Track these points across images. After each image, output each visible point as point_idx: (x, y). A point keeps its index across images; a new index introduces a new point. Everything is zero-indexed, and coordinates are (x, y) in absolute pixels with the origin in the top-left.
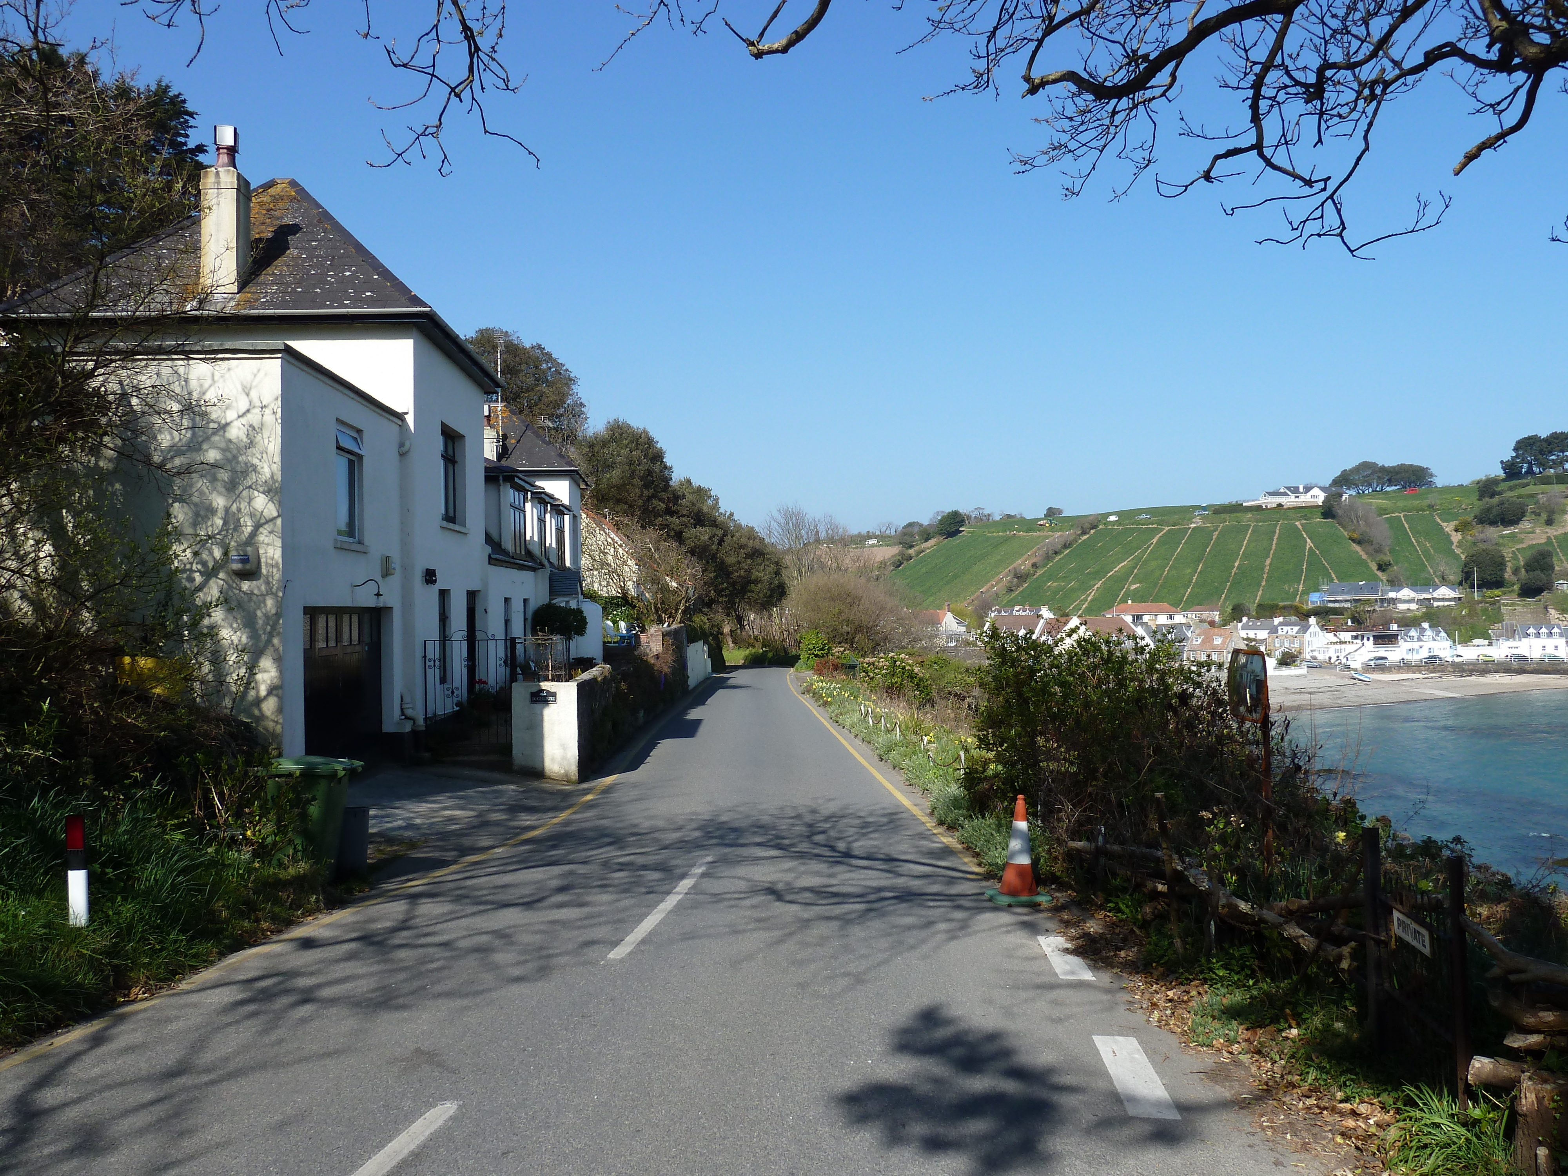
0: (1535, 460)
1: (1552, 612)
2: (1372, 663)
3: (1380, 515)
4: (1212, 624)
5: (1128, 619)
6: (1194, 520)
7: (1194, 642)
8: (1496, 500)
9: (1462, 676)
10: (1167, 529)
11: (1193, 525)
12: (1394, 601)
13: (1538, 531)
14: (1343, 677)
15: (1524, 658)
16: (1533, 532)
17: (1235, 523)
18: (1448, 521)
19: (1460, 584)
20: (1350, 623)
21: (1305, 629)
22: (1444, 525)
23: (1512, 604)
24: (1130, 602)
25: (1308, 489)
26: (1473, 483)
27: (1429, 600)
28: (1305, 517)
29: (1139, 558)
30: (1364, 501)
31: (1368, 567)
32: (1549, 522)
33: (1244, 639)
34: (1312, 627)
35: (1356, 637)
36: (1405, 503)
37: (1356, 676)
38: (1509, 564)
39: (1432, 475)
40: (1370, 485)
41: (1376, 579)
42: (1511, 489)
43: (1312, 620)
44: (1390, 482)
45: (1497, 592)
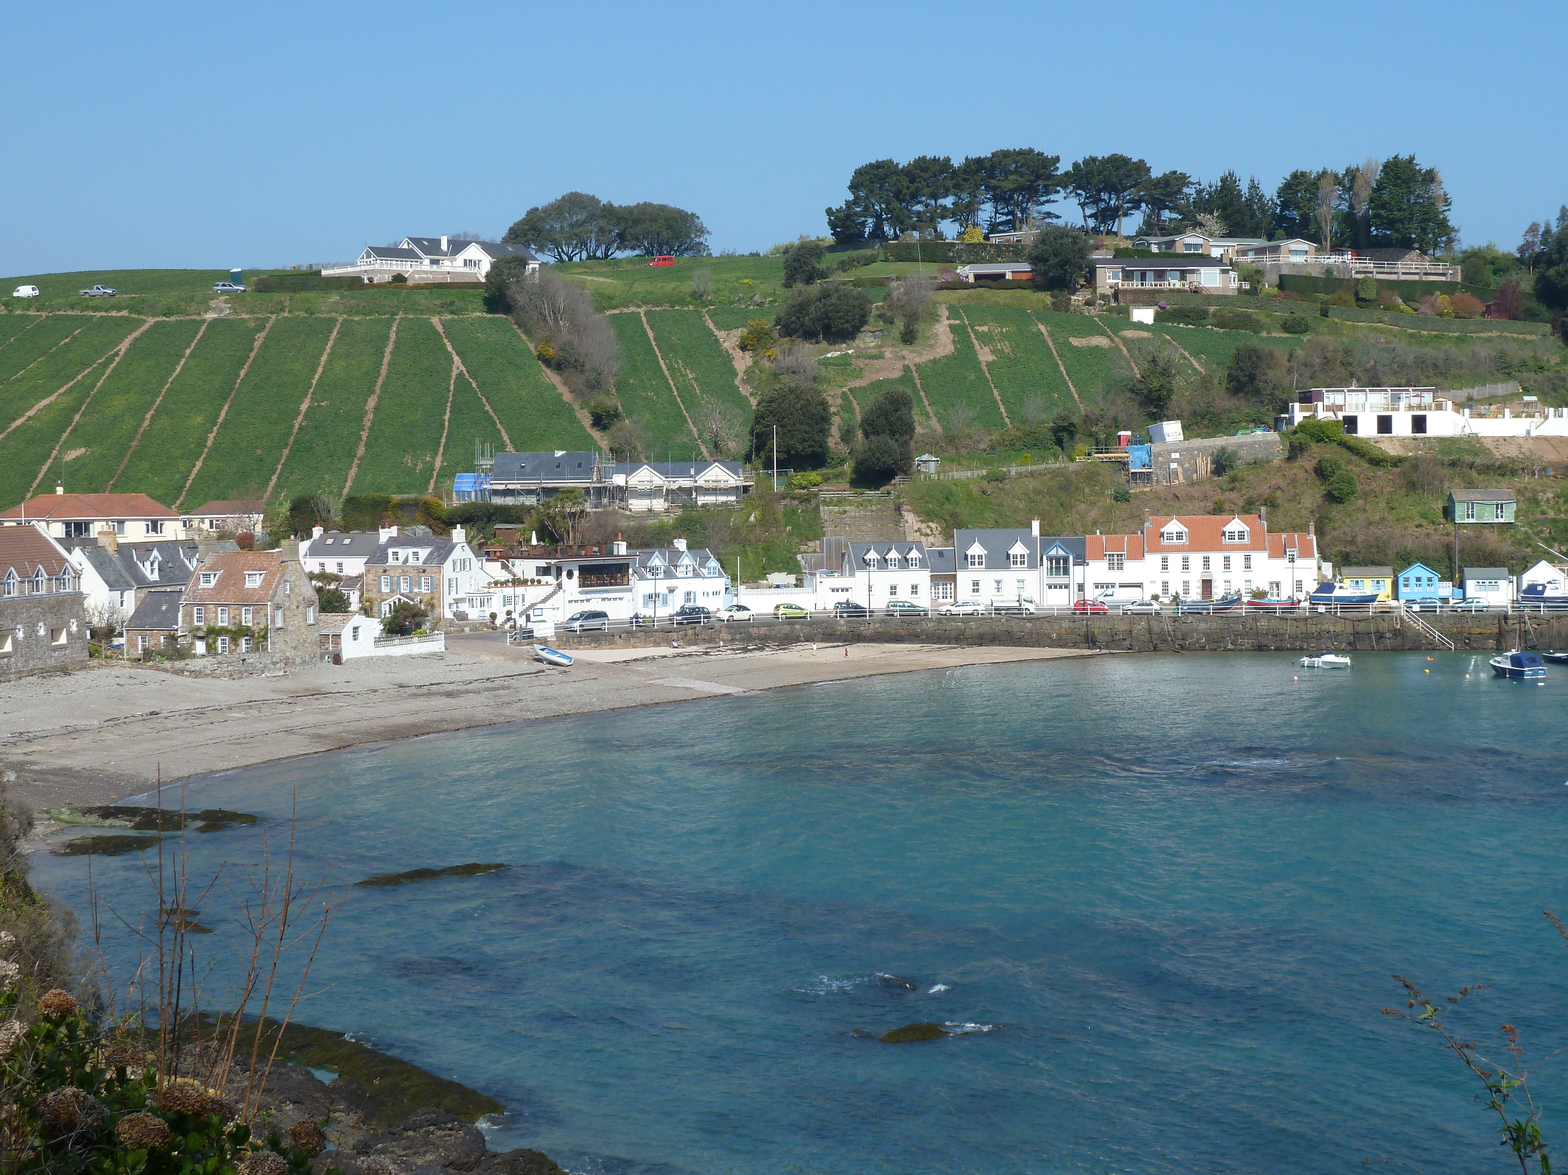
0: (888, 210)
1: (910, 517)
2: (576, 625)
3: (600, 309)
4: (246, 542)
5: (54, 531)
6: (213, 303)
7: (202, 585)
8: (816, 288)
9: (746, 650)
10: (151, 321)
11: (210, 316)
12: (622, 492)
13: (888, 355)
14: (517, 658)
15: (855, 611)
16: (879, 357)
17: (302, 314)
18: (727, 327)
19: (748, 459)
20: (534, 542)
21: (443, 552)
22: (721, 334)
23: (840, 502)
24: (60, 491)
25: (458, 246)
26: (777, 250)
27: (688, 491)
28: (449, 307)
29: (84, 389)
30: (568, 277)
31: (573, 419)
32: (909, 337)
33: (312, 576)
34: (458, 549)
35: (546, 571)
36: (650, 287)
37: (545, 654)
38: (836, 420)
39: (701, 231)
40: (583, 244)
41: (590, 444)
42: (844, 266)
43: (458, 534)
44: (623, 241)
45: (814, 476)
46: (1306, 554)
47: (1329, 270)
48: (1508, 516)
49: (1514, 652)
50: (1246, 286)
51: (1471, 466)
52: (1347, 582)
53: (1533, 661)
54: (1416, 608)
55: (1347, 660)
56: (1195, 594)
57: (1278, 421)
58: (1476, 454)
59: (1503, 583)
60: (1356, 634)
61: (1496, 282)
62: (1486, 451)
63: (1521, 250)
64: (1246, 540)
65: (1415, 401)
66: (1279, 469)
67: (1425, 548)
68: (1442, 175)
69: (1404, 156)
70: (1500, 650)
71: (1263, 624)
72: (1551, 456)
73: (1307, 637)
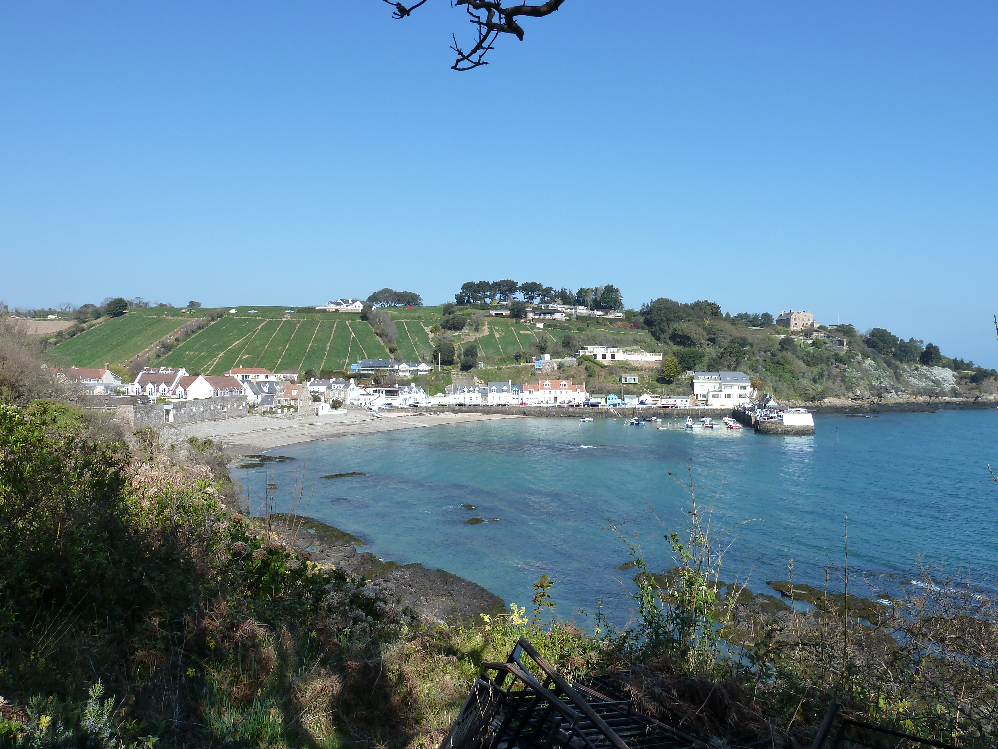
0: (472, 295)
1: (476, 379)
2: (384, 407)
3: (393, 320)
4: (293, 382)
5: (239, 378)
6: (285, 316)
7: (280, 394)
8: (452, 316)
9: (430, 414)
10: (268, 320)
11: (284, 319)
12: (397, 371)
13: (471, 334)
14: (367, 415)
15: (460, 404)
16: (469, 335)
17: (310, 319)
18: (427, 326)
19: (432, 362)
20: (373, 383)
21: (347, 386)
22: (425, 328)
23: (457, 374)
24: (241, 367)
25: (353, 302)
26: (441, 305)
27: (415, 370)
28: (351, 319)
29: (248, 339)
30: (384, 311)
31: (385, 350)
32: (476, 330)
33: (311, 392)
34: (351, 385)
35: (376, 392)
36: (406, 314)
37: (375, 415)
38: (456, 352)
39: (421, 299)
40: (388, 302)
41: (389, 357)
42: (459, 310)
43: (352, 381)
44: (399, 302)
45: (450, 367)
46: (582, 391)
47: (590, 315)
48: (636, 382)
49: (636, 418)
50: (568, 318)
51: (627, 368)
52: (593, 399)
53: (641, 421)
54: (611, 406)
55: (592, 420)
56: (553, 401)
57: (575, 354)
58: (628, 365)
59: (635, 400)
60: (595, 413)
61: (634, 319)
62: (631, 364)
63: (641, 310)
64: (566, 387)
65: (612, 350)
66: (575, 368)
67: (614, 390)
68: (620, 290)
69: (610, 285)
70: (633, 417)
71: (571, 409)
72: (648, 366)
73: (582, 413)
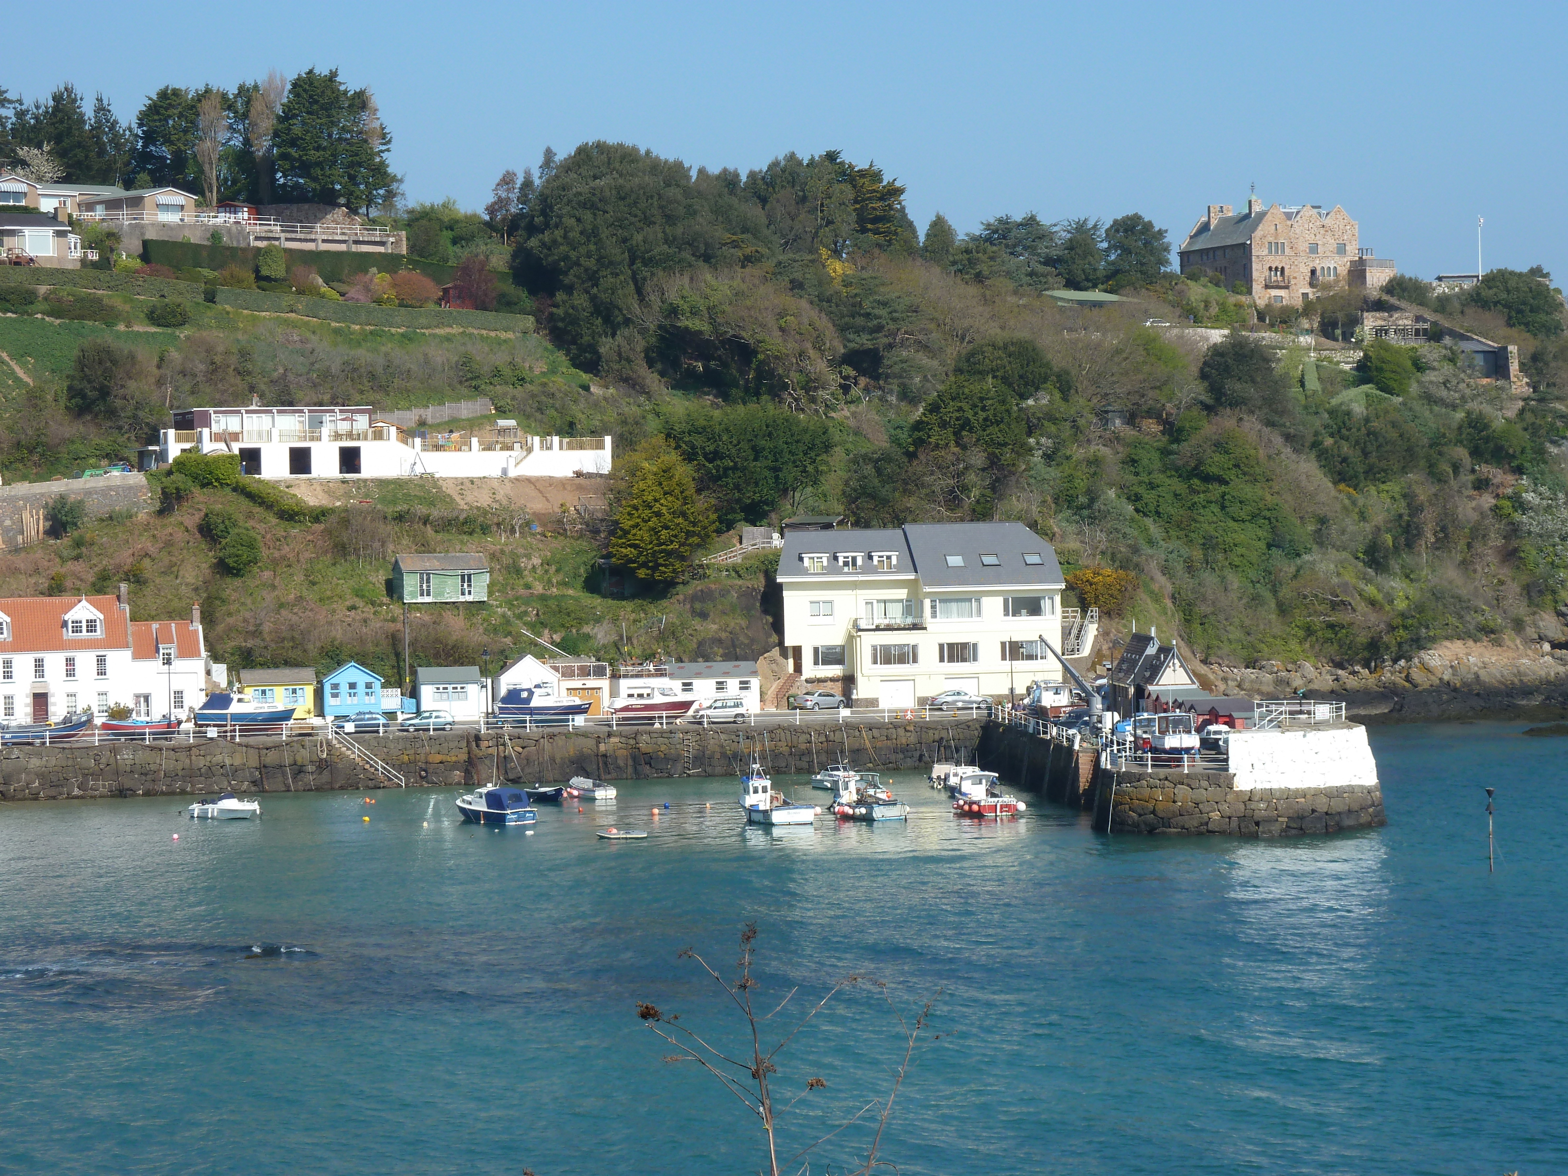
46: (188, 651)
47: (215, 235)
48: (479, 592)
49: (490, 787)
50: (94, 256)
51: (426, 521)
52: (249, 692)
53: (517, 800)
54: (350, 727)
55: (255, 806)
56: (23, 715)
57: (143, 456)
58: (432, 504)
59: (472, 689)
60: (263, 767)
61: (456, 255)
62: (447, 499)
63: (491, 210)
64: (99, 633)
65: (343, 427)
66: (147, 527)
67: (362, 641)
68: (377, 100)
69: (323, 70)
70: (469, 785)
71: (126, 756)
72: (537, 505)
73: (191, 774)
